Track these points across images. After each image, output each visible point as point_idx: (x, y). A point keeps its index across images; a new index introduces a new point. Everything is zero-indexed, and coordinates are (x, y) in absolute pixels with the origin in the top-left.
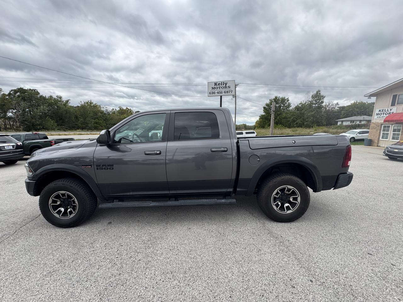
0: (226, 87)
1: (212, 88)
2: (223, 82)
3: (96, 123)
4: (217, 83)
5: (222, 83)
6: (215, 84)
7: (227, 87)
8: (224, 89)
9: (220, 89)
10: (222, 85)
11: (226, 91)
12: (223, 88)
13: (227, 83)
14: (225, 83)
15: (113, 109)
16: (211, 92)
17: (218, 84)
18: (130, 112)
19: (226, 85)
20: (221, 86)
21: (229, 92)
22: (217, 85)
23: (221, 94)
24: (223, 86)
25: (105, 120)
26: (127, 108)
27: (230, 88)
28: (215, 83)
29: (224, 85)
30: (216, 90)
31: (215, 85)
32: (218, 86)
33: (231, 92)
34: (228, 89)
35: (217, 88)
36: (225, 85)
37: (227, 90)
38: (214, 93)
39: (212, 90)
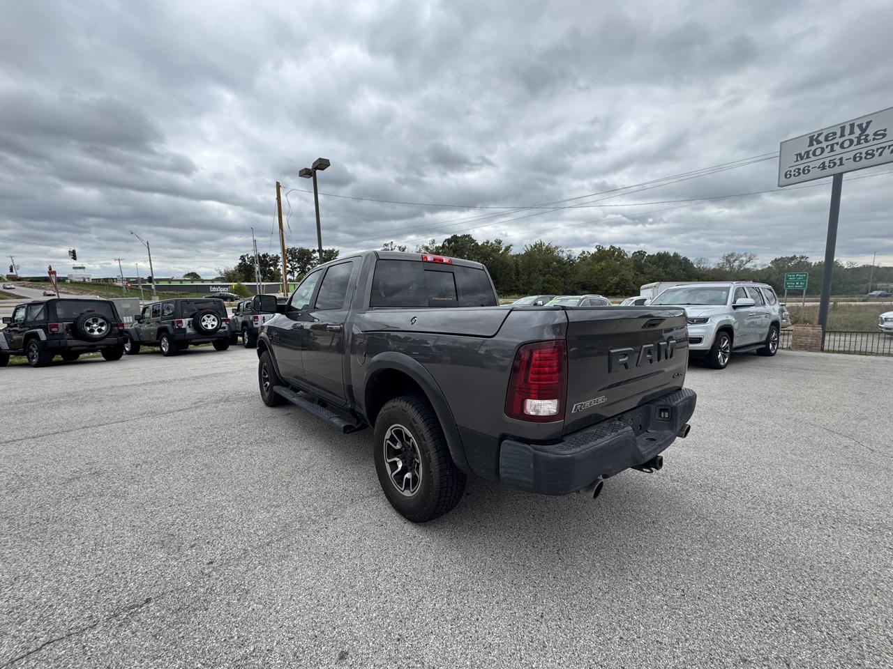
0: (862, 139)
1: (800, 154)
2: (852, 125)
3: (548, 282)
4: (819, 135)
5: (843, 128)
6: (813, 140)
7: (871, 137)
8: (853, 147)
9: (832, 150)
10: (842, 136)
11: (864, 151)
12: (847, 144)
13: (867, 124)
14: (860, 126)
15: (584, 252)
16: (792, 169)
17: (827, 137)
18: (619, 254)
19: (864, 131)
21: (876, 154)
22: (819, 142)
23: (837, 170)
24: (847, 137)
25: (563, 276)
26: (612, 247)
27: (883, 136)
28: (811, 137)
29: (852, 133)
30: (813, 158)
31: (811, 145)
32: (825, 144)
33: (887, 152)
34: (875, 142)
35: (819, 152)
36: (858, 132)
37: (866, 147)
38: (806, 171)
39: (796, 163)
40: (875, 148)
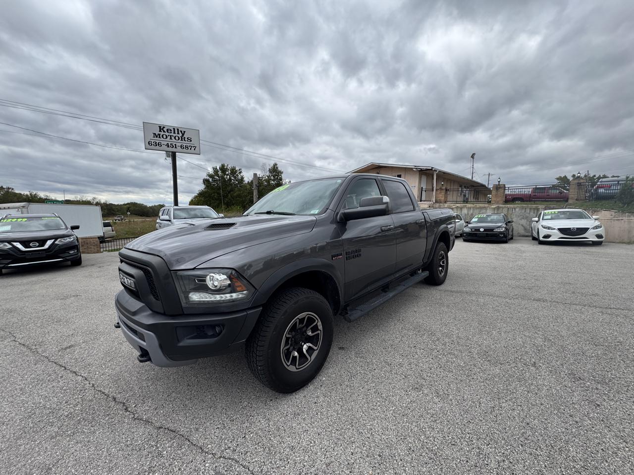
0: (183, 138)
1: (155, 134)
2: (178, 130)
4: (164, 127)
5: (174, 129)
6: (161, 129)
7: (186, 139)
8: (179, 141)
9: (171, 139)
10: (174, 133)
11: (185, 145)
12: (177, 138)
13: (184, 132)
14: (181, 131)
16: (153, 141)
17: (167, 130)
19: (183, 135)
20: (172, 134)
21: (189, 148)
22: (164, 131)
23: (174, 150)
24: (176, 135)
27: (191, 141)
28: (160, 127)
29: (178, 133)
30: (162, 139)
31: (160, 131)
32: (167, 134)
33: (193, 149)
34: (188, 142)
35: (165, 137)
36: (181, 135)
37: (185, 143)
38: (159, 145)
39: (154, 138)
40: (188, 145)
